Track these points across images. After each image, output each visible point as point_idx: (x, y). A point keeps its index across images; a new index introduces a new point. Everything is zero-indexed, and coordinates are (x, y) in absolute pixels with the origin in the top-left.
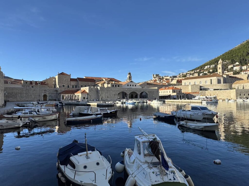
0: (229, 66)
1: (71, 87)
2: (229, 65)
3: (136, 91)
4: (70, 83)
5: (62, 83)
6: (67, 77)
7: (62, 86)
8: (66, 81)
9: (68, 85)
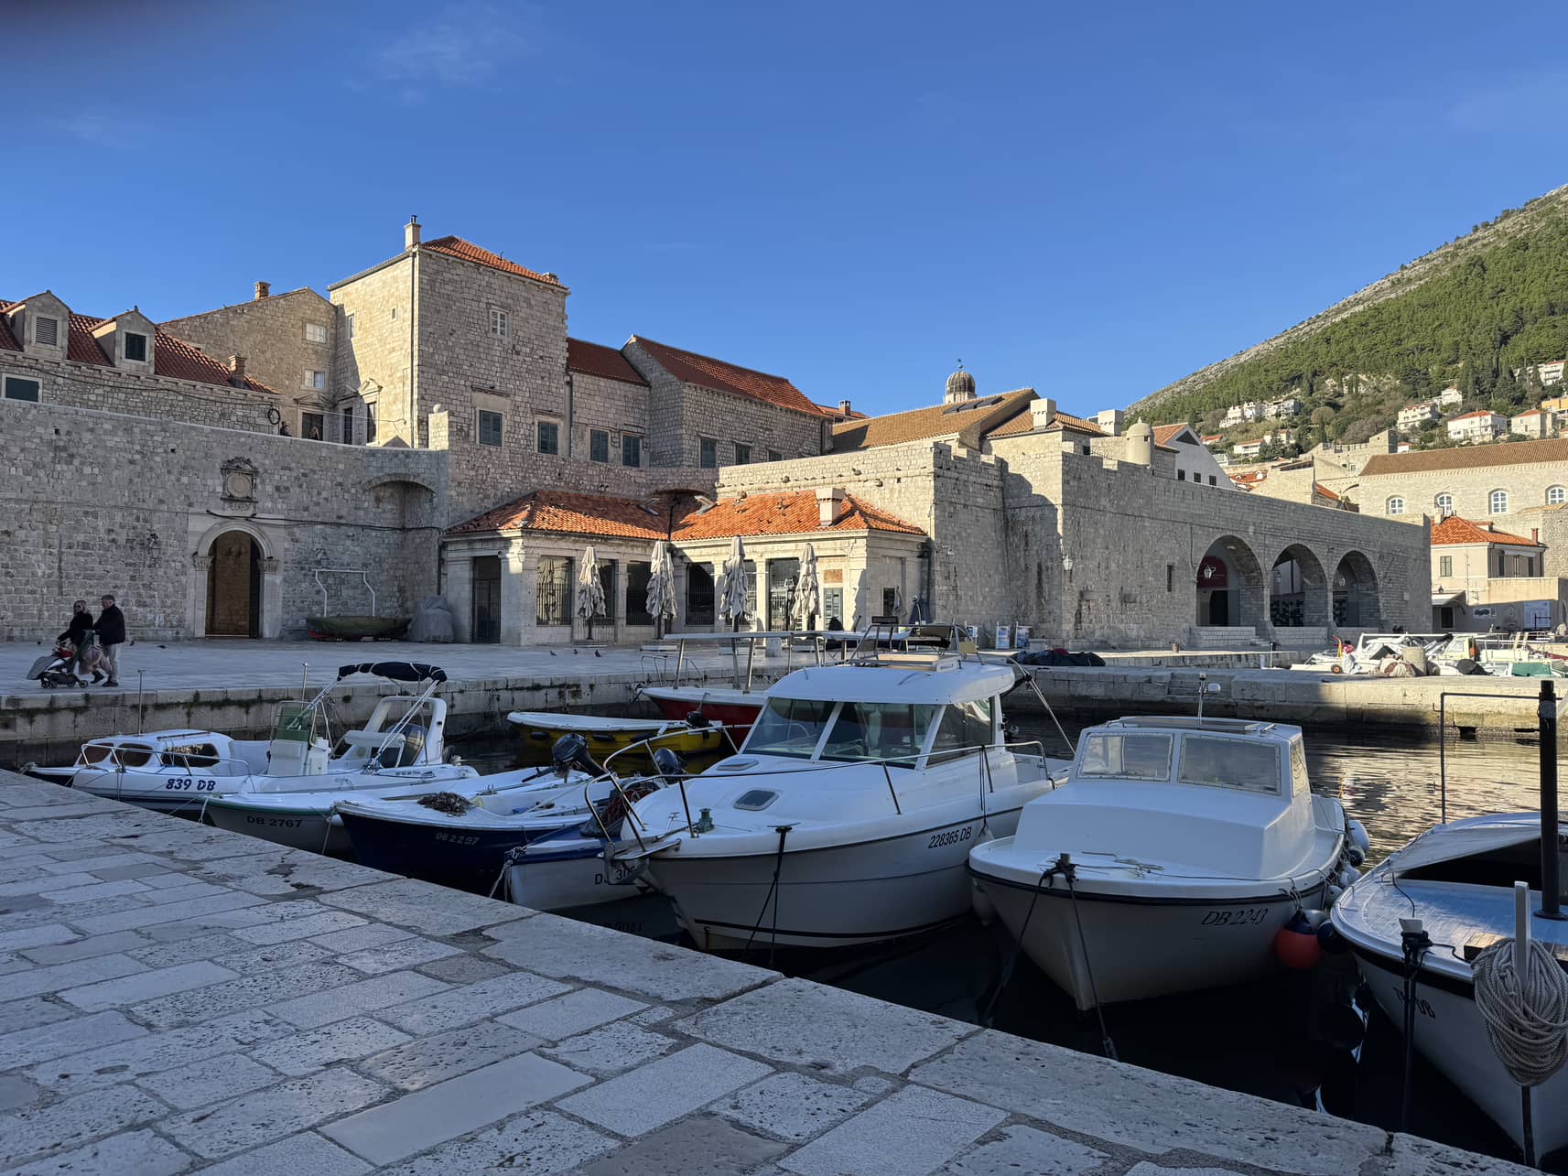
0: (1401, 415)
1: (583, 448)
2: (1400, 408)
3: (1312, 535)
4: (565, 390)
5: (468, 383)
6: (533, 302)
7: (466, 429)
8: (518, 353)
9: (543, 426)
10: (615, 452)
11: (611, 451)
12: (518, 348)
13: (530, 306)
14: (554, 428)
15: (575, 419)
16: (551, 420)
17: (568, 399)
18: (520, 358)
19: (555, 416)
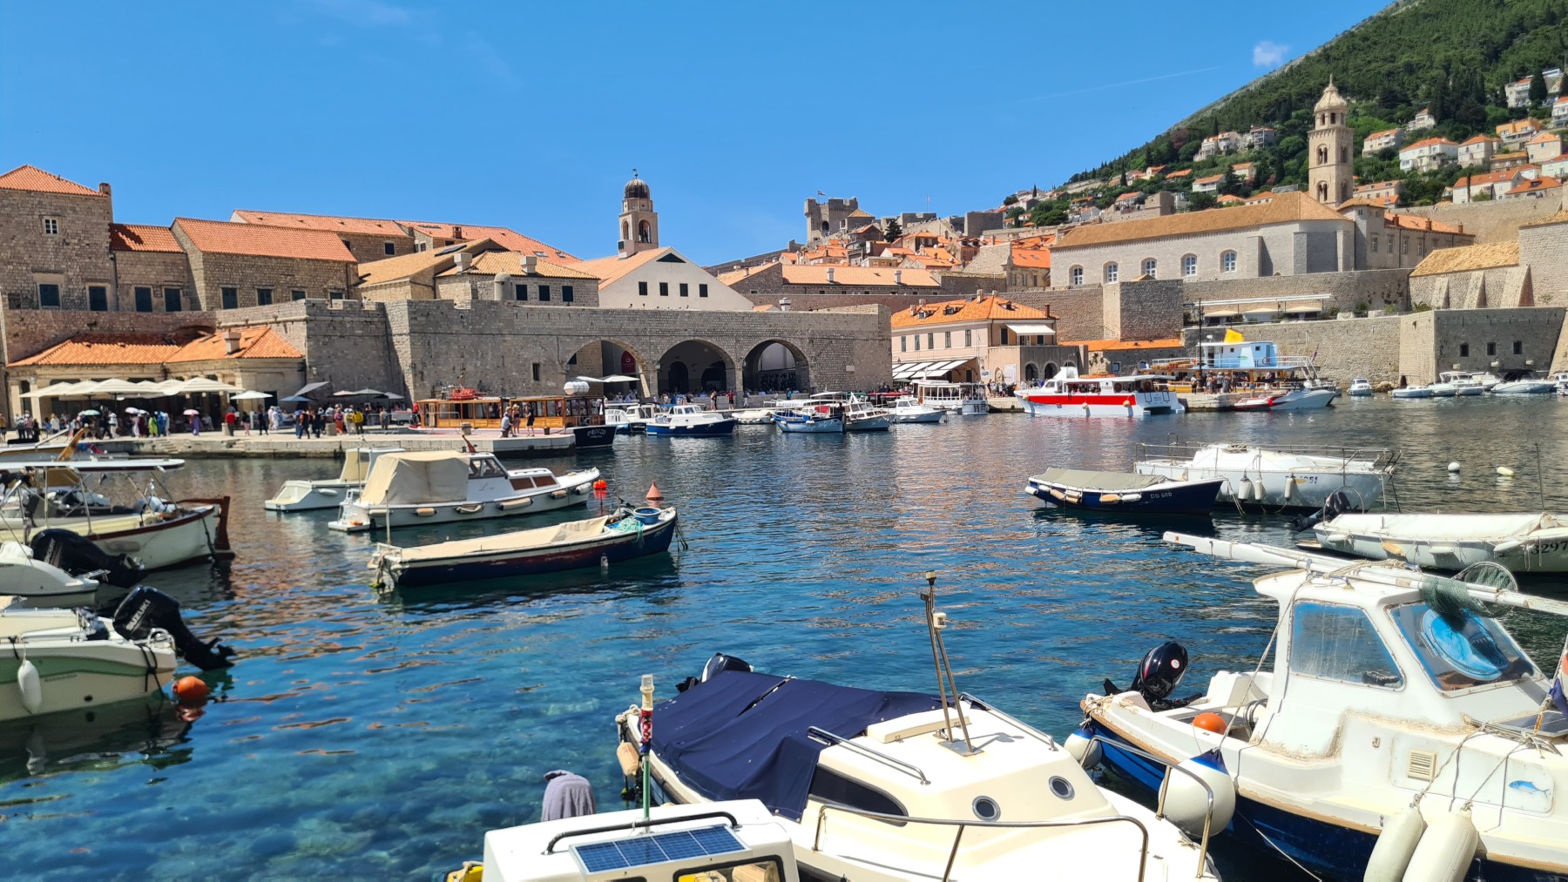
1: (129, 301)
3: (714, 333)
4: (109, 265)
5: (29, 268)
6: (77, 209)
7: (29, 297)
8: (68, 244)
9: (91, 289)
10: (158, 300)
11: (154, 300)
12: (67, 241)
13: (74, 210)
14: (103, 290)
15: (120, 282)
16: (100, 284)
17: (113, 270)
18: (70, 247)
19: (101, 281)
